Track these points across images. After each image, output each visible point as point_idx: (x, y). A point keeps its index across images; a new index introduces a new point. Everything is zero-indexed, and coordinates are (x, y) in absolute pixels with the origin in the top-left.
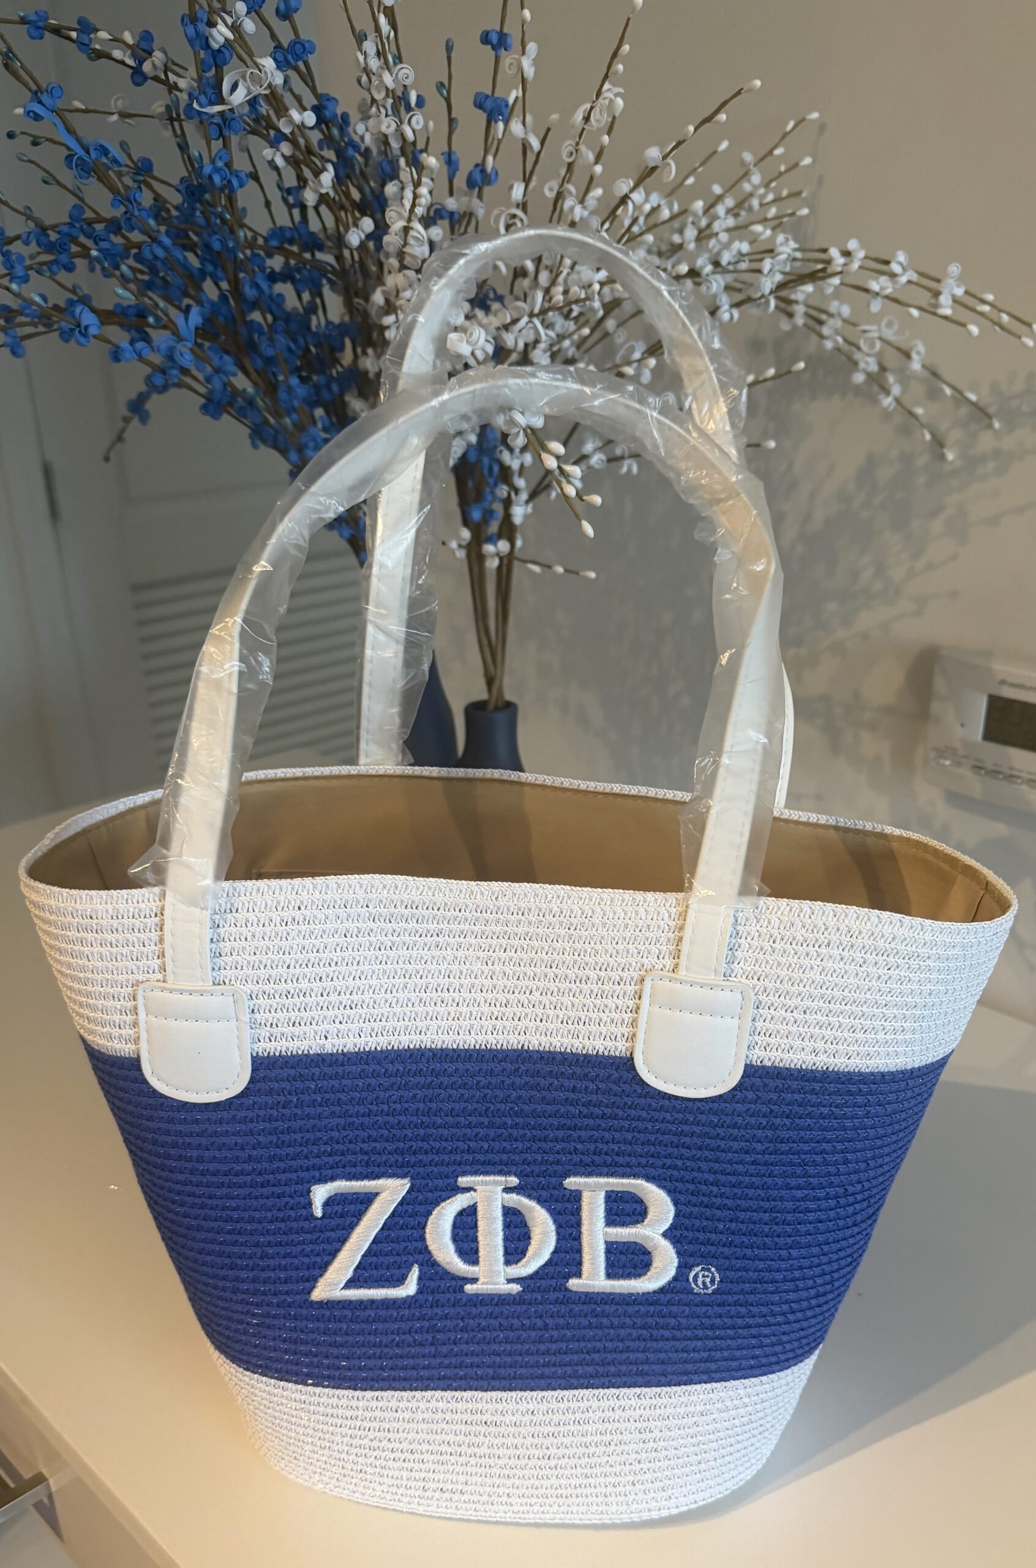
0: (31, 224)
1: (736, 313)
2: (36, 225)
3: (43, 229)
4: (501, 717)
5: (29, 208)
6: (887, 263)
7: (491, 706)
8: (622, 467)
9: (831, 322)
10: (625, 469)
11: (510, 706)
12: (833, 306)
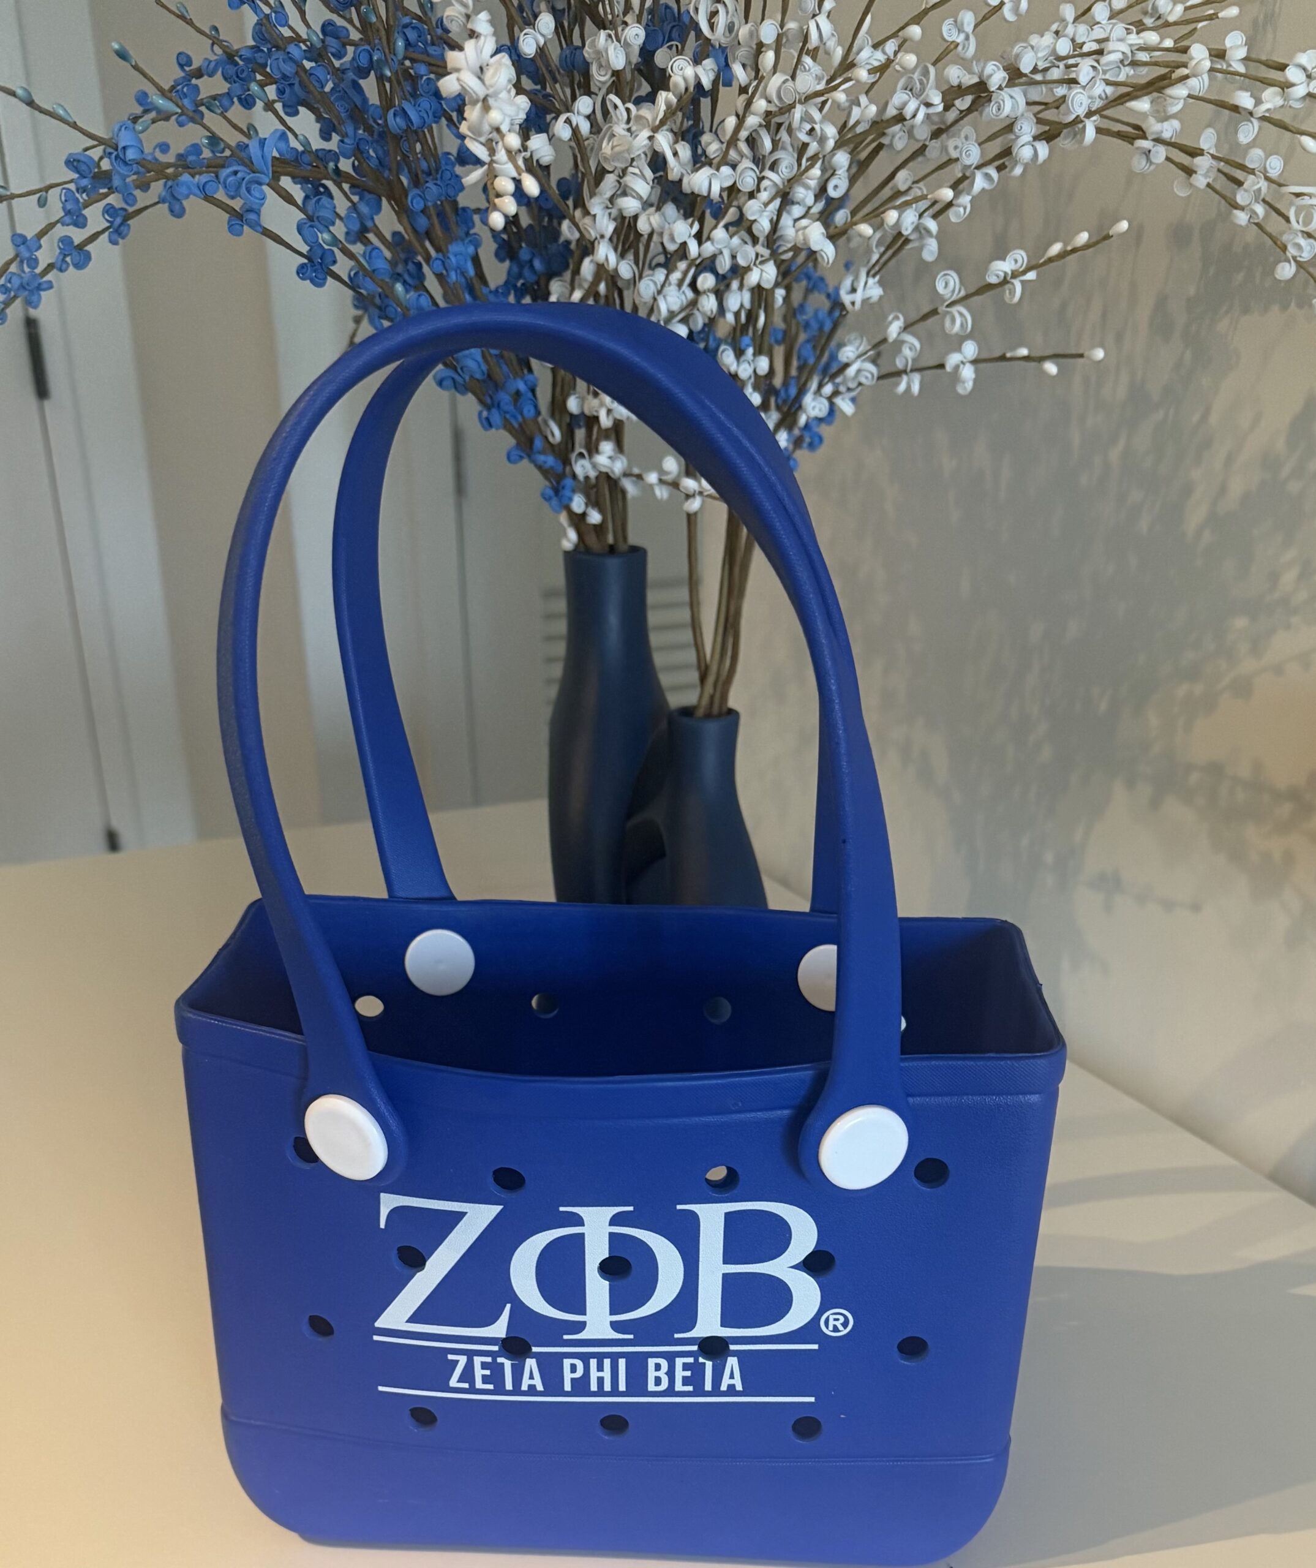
0: (218, 50)
1: (1043, 150)
2: (225, 52)
3: (230, 56)
4: (712, 730)
5: (216, 29)
6: (1282, 67)
7: (700, 712)
8: (898, 384)
9: (1250, 181)
10: (902, 387)
11: (733, 714)
12: (1254, 158)
